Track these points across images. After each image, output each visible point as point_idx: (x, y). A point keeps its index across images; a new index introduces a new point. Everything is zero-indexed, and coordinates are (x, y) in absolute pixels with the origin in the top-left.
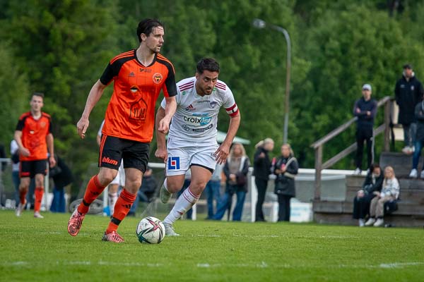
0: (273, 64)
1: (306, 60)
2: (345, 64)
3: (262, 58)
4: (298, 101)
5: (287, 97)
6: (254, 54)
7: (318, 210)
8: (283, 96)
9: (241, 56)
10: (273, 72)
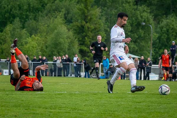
0: (147, 35)
1: (157, 34)
2: (168, 35)
3: (144, 34)
4: (154, 46)
5: (151, 44)
6: (142, 32)
7: (161, 76)
8: (150, 44)
9: (138, 33)
10: (147, 37)
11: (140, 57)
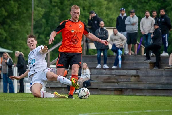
0: (25, 11)
1: (42, 8)
2: (62, 10)
3: (19, 8)
4: (38, 30)
5: (32, 27)
6: (15, 6)
7: (48, 86)
8: (30, 27)
9: (8, 7)
10: (25, 15)
11: (11, 52)
